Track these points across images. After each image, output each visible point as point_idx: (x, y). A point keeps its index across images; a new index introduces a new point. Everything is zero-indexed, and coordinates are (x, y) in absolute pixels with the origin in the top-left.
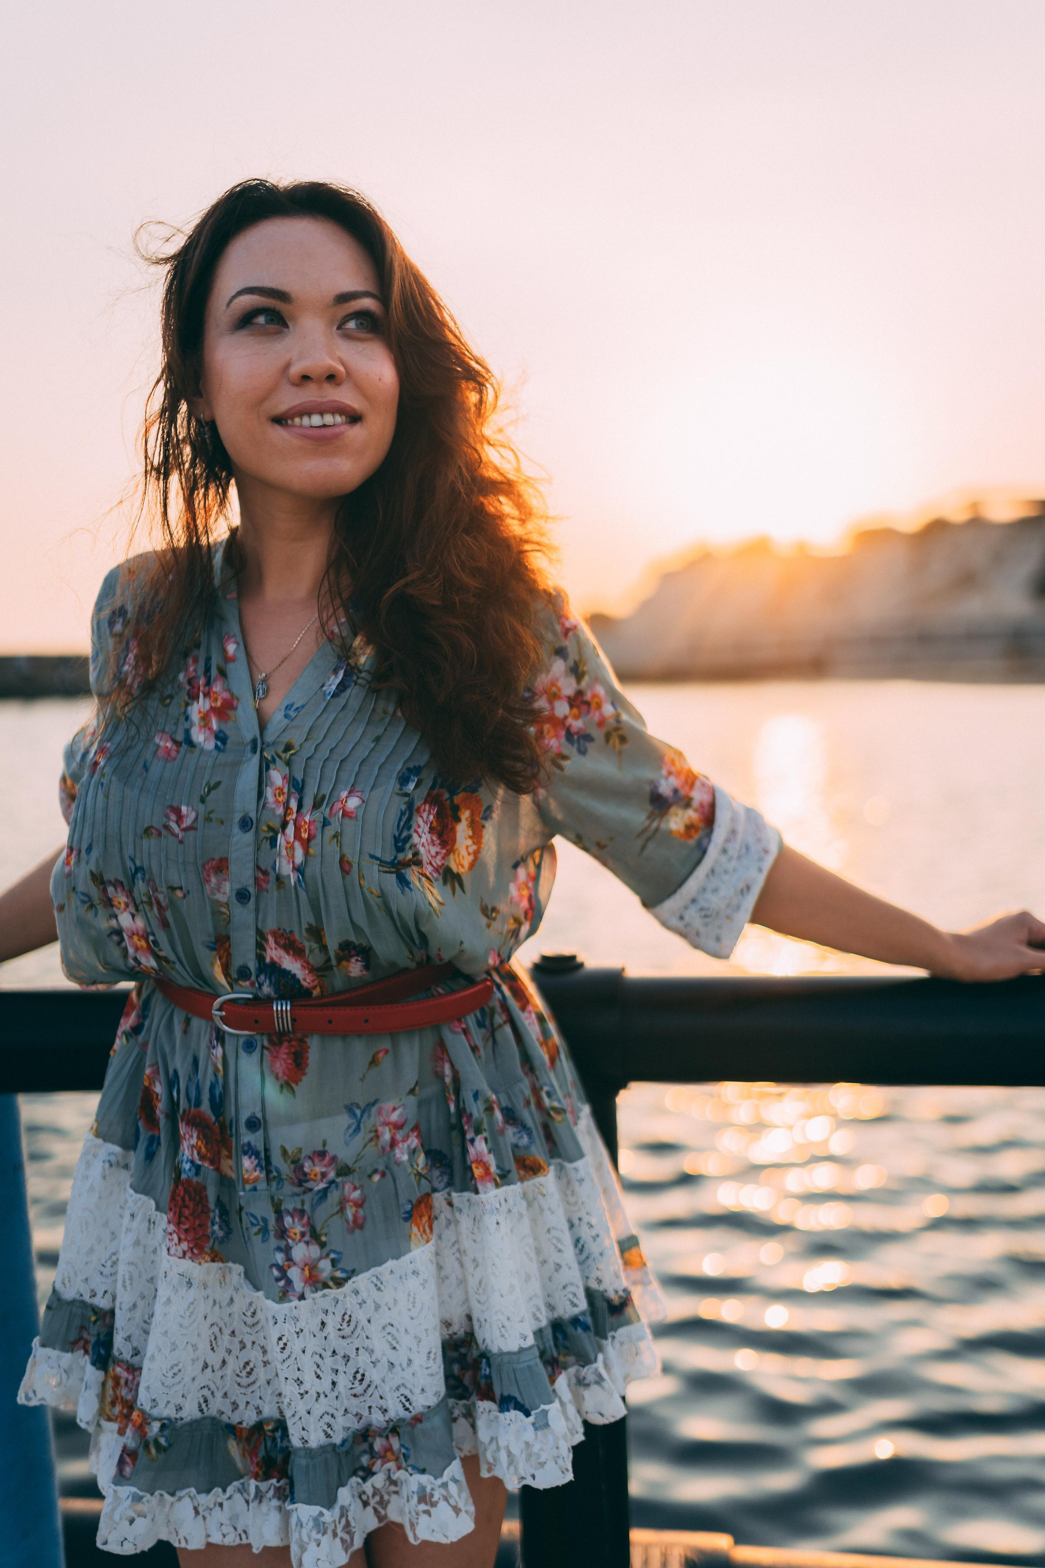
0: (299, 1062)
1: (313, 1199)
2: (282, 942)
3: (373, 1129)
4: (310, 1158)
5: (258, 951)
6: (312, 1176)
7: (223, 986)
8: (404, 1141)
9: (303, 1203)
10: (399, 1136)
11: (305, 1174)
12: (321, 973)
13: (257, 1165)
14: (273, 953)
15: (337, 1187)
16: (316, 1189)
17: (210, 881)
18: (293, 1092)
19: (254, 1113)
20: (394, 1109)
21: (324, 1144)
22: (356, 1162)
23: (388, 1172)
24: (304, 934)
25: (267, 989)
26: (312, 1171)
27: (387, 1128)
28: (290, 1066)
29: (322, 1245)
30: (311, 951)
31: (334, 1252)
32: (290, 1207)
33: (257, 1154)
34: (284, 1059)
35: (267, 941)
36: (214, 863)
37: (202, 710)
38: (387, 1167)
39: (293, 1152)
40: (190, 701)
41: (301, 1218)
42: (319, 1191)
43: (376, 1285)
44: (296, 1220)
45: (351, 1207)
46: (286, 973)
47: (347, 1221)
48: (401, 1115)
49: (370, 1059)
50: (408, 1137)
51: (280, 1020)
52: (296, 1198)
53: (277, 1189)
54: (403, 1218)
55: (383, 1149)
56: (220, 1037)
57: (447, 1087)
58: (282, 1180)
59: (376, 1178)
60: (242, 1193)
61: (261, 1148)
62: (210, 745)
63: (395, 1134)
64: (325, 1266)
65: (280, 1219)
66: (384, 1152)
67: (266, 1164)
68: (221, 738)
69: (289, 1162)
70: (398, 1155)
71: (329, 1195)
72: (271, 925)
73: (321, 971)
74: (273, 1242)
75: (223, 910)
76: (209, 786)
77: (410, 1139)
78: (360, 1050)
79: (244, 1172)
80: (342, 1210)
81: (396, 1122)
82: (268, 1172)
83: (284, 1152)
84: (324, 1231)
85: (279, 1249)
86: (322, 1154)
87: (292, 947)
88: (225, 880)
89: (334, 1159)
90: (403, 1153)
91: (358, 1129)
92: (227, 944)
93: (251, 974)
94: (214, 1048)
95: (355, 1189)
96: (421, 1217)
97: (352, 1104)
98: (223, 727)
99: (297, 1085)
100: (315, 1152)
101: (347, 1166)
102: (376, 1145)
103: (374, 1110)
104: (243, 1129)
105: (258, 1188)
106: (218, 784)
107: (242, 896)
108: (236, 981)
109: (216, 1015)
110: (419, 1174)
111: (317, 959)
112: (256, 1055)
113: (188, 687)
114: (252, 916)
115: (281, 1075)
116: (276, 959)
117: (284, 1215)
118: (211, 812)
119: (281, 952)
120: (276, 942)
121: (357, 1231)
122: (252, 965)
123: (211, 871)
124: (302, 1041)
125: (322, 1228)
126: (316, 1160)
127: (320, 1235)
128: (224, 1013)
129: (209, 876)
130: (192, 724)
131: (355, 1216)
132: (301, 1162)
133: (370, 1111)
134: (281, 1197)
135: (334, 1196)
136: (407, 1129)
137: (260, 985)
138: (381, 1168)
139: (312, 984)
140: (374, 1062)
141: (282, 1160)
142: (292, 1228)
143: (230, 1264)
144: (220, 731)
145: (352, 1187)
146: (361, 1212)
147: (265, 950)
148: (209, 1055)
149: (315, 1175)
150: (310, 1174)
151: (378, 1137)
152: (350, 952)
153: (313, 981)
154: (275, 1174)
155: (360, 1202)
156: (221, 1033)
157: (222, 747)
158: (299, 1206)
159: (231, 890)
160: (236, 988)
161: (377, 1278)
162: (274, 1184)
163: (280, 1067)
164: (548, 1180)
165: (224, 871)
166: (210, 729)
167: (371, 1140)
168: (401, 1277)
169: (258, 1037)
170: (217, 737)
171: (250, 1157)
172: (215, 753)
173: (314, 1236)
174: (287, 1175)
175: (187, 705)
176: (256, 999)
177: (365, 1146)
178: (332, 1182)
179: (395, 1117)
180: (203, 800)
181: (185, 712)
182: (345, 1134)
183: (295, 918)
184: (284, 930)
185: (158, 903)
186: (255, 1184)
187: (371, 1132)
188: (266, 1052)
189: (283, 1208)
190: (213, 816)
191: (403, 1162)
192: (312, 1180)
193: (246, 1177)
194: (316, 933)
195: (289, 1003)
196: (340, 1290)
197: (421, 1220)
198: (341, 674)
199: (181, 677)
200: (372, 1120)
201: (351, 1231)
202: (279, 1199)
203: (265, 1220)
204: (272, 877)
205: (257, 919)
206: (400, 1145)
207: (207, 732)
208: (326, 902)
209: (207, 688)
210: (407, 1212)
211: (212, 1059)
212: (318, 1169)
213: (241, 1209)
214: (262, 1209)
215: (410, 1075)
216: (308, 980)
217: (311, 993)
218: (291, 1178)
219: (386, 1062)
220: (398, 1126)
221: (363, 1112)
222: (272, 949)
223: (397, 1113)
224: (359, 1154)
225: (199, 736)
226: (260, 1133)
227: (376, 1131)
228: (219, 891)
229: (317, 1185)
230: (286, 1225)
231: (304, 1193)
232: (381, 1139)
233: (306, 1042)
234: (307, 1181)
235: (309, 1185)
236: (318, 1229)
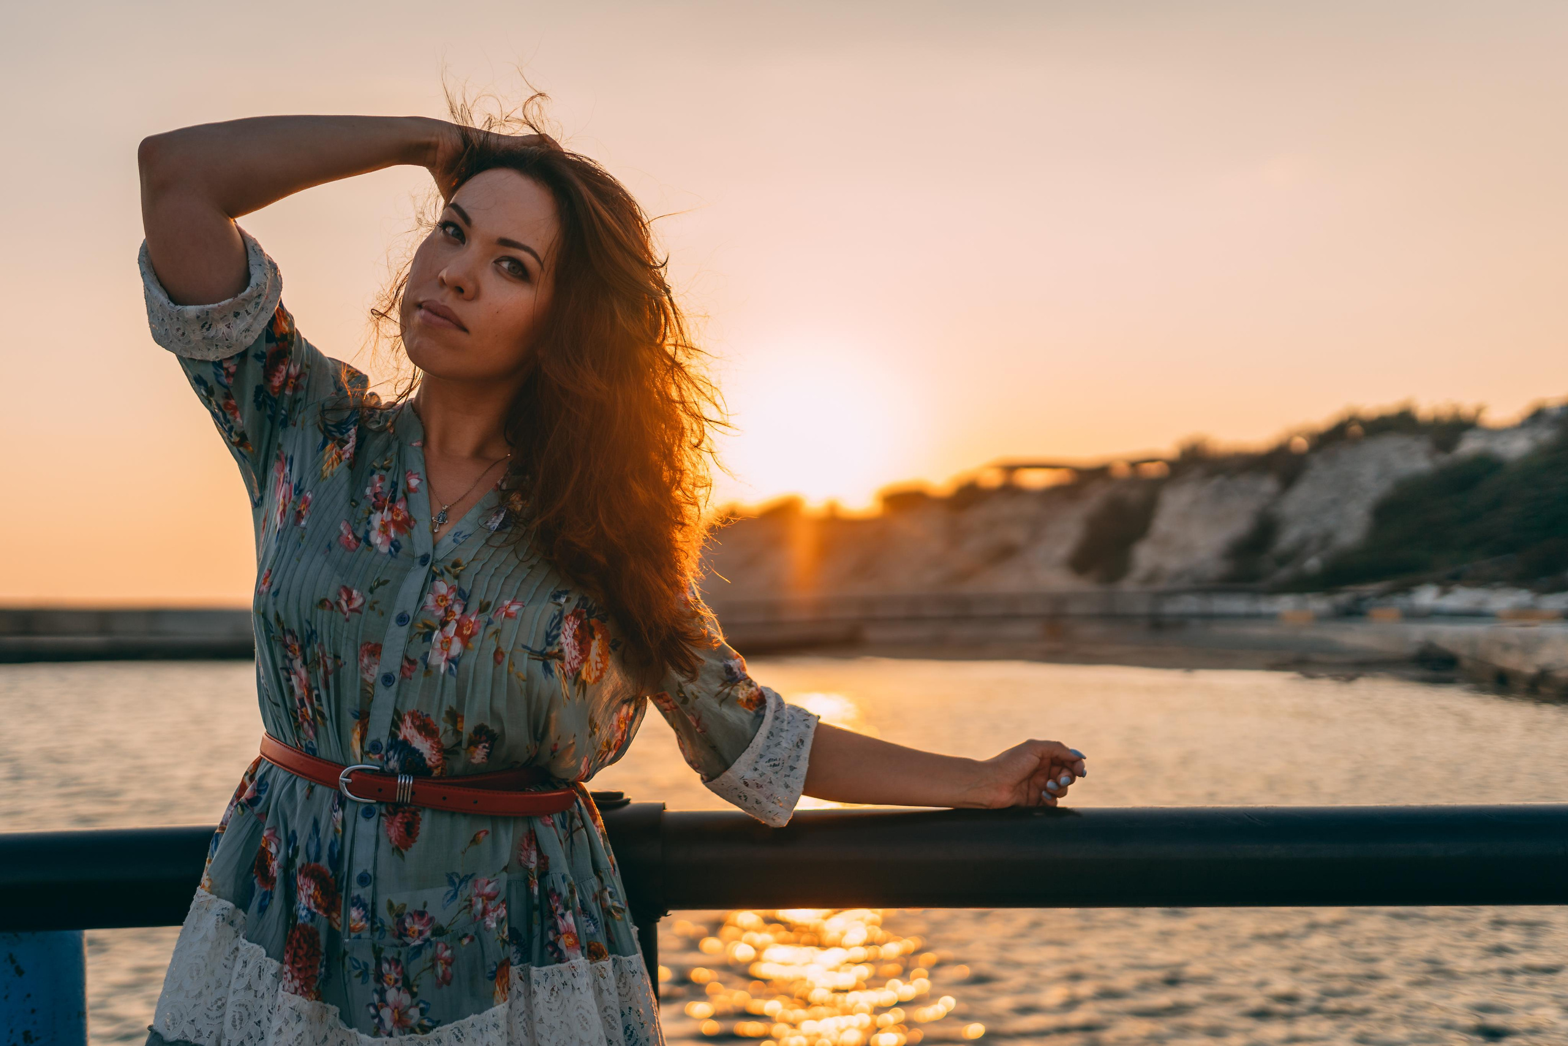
0: (410, 831)
1: (408, 953)
2: (417, 723)
3: (468, 898)
4: (411, 915)
5: (393, 729)
6: (411, 933)
7: (355, 756)
8: (494, 911)
9: (400, 954)
10: (490, 907)
11: (405, 929)
12: (446, 756)
13: (363, 917)
14: (408, 731)
15: (431, 945)
16: (413, 944)
17: (362, 660)
18: (402, 856)
19: (366, 870)
20: (489, 883)
21: (425, 905)
22: (450, 925)
23: (476, 939)
24: (443, 715)
25: (393, 764)
26: (411, 928)
27: (480, 899)
28: (401, 834)
29: (413, 995)
30: (445, 731)
31: (424, 1002)
32: (389, 957)
33: (364, 906)
34: (398, 827)
35: (403, 721)
36: (370, 646)
37: (384, 519)
38: (476, 933)
39: (398, 907)
40: (374, 511)
41: (396, 968)
42: (415, 947)
43: (457, 1037)
44: (393, 968)
45: (442, 964)
46: (415, 751)
47: (437, 976)
48: (494, 888)
49: (472, 838)
50: (498, 907)
51: (402, 791)
52: (395, 949)
53: (379, 938)
54: (488, 977)
55: (475, 916)
56: (342, 801)
57: (532, 872)
58: (385, 931)
59: (466, 941)
60: (347, 940)
61: (369, 901)
62: (384, 549)
63: (487, 904)
64: (414, 1013)
65: (379, 965)
66: (475, 919)
67: (371, 914)
68: (395, 545)
69: (394, 915)
70: (488, 923)
71: (423, 951)
72: (411, 705)
73: (447, 753)
74: (372, 984)
75: (369, 689)
76: (379, 581)
77: (500, 910)
78: (464, 828)
79: (351, 922)
80: (434, 966)
81: (490, 893)
82: (373, 923)
83: (391, 905)
84: (417, 982)
85: (375, 991)
86: (421, 914)
87: (426, 728)
88: (376, 664)
89: (431, 919)
90: (492, 922)
91: (455, 896)
92: (367, 720)
93: (382, 748)
94: (335, 811)
95: (447, 948)
96: (501, 978)
97: (453, 873)
98: (400, 538)
99: (407, 850)
100: (416, 911)
101: (442, 928)
102: (469, 912)
103: (470, 884)
104: (354, 884)
105: (363, 936)
106: (386, 582)
107: (388, 679)
108: (367, 753)
109: (342, 781)
110: (503, 941)
111: (447, 740)
112: (373, 821)
113: (374, 499)
114: (392, 699)
115: (393, 839)
116: (408, 737)
117: (383, 962)
118: (376, 603)
119: (414, 732)
120: (412, 722)
121: (445, 986)
122: (384, 741)
123: (366, 652)
124: (415, 814)
125: (415, 980)
126: (416, 919)
127: (412, 986)
128: (350, 780)
129: (363, 656)
130: (373, 528)
131: (444, 972)
132: (403, 917)
133: (467, 882)
134: (383, 946)
135: (428, 953)
136: (498, 900)
137: (388, 760)
138: (471, 933)
139: (437, 763)
140: (475, 841)
141: (387, 913)
142: (388, 974)
143: (328, 1005)
144: (396, 541)
145: (444, 946)
146: (450, 969)
147: (399, 729)
148: (330, 817)
149: (414, 933)
150: (409, 931)
151: (471, 906)
152: (480, 738)
153: (438, 760)
154: (379, 925)
155: (450, 961)
156: (343, 799)
157: (394, 553)
158: (396, 957)
159: (379, 674)
160: (365, 760)
161: (459, 1030)
162: (377, 934)
163: (393, 833)
164: (607, 964)
165: (376, 656)
166: (388, 536)
167: (465, 908)
168: (481, 1030)
169: (376, 806)
170: (392, 544)
171: (358, 909)
172: (389, 556)
173: (407, 985)
174: (390, 927)
175: (371, 513)
176: (382, 772)
177: (459, 912)
178: (427, 940)
179: (488, 889)
180: (371, 591)
181: (368, 518)
182: (443, 899)
183: (436, 702)
184: (422, 713)
185: (325, 666)
186: (359, 933)
187: (466, 900)
188: (383, 818)
189: (382, 956)
190: (376, 606)
191: (490, 929)
192: (410, 936)
193: (352, 926)
194: (454, 716)
195: (412, 777)
196: (425, 1036)
197: (501, 980)
198: (502, 515)
199: (368, 491)
200: (466, 891)
201: (439, 986)
202: (379, 948)
203: (366, 965)
204: (420, 665)
205: (396, 701)
206: (491, 914)
207: (385, 537)
208: (473, 689)
209: (391, 504)
210: (492, 972)
211: (333, 820)
212: (417, 927)
213: (345, 953)
214: (365, 956)
215: (505, 857)
216: (433, 760)
217: (432, 772)
218: (393, 930)
219: (486, 841)
220: (490, 898)
221: (461, 882)
222: (407, 728)
223: (491, 886)
224: (454, 918)
225: (377, 539)
226: (370, 888)
227: (470, 901)
228: (368, 672)
229: (414, 942)
230: (384, 972)
231: (402, 946)
232: (474, 908)
233: (418, 815)
234: (406, 936)
235: (407, 939)
236: (412, 978)
